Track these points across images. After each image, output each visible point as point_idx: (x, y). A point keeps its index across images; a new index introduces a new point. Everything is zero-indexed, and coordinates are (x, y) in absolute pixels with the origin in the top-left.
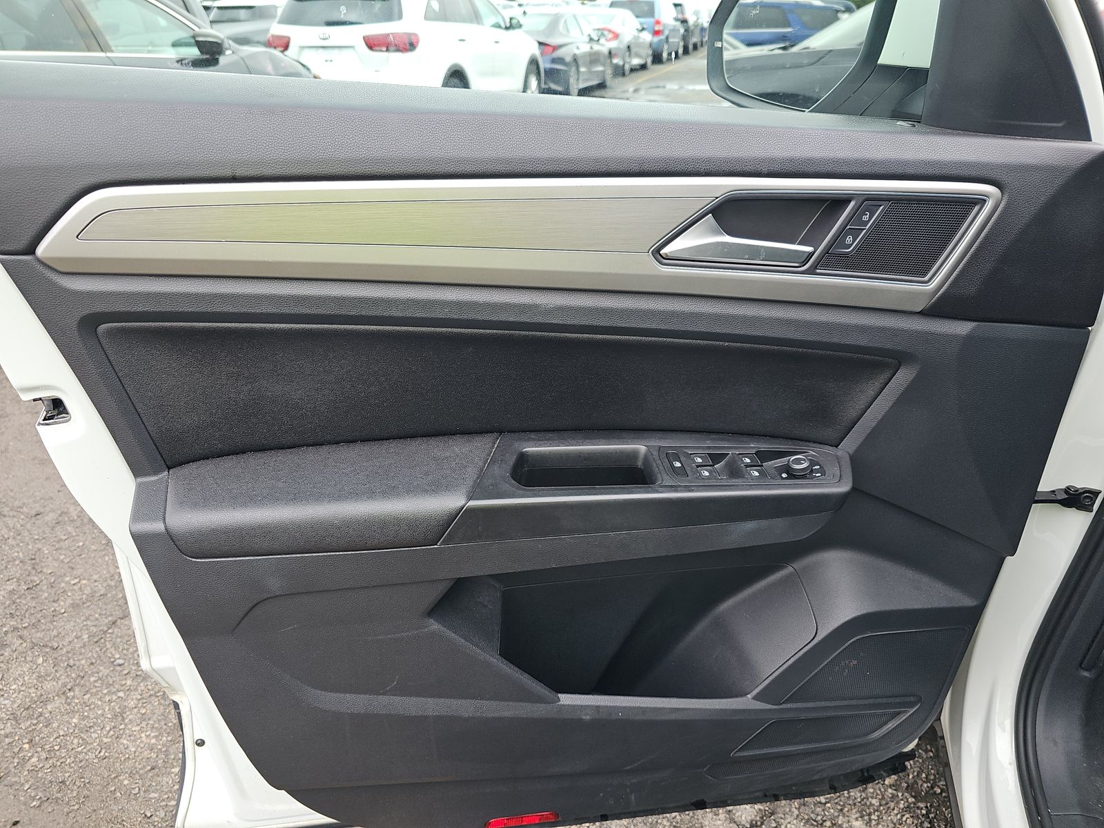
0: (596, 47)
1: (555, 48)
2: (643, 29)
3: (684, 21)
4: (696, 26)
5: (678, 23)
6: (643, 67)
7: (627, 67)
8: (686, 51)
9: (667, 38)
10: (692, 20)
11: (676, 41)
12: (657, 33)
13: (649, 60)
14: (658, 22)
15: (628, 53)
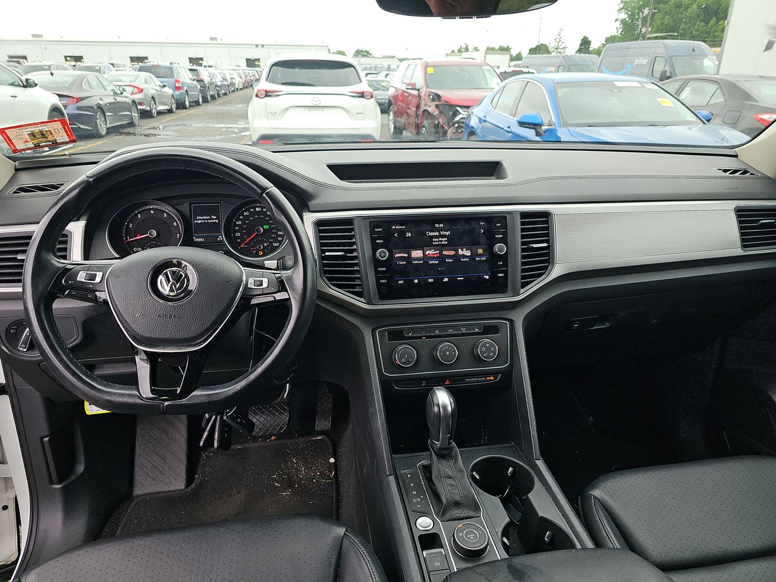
0: (119, 99)
1: (79, 100)
2: (165, 86)
3: (200, 81)
4: (211, 84)
5: (195, 82)
6: (170, 111)
7: (154, 111)
8: (205, 100)
9: (186, 91)
10: (207, 80)
11: (196, 94)
12: (178, 88)
13: (174, 106)
14: (177, 81)
15: (153, 102)
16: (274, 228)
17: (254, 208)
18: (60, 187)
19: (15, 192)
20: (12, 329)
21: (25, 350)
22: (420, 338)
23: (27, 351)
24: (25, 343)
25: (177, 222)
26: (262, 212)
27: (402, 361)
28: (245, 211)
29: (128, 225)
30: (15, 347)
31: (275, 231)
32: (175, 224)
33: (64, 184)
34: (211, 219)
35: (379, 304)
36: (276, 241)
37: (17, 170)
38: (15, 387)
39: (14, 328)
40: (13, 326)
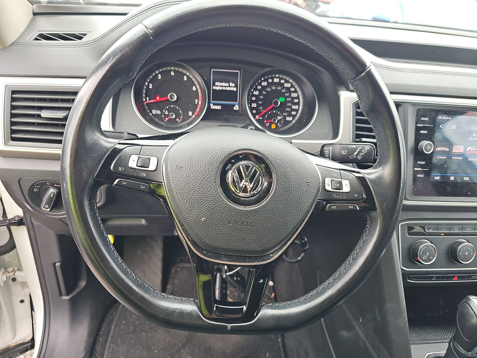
16: (289, 102)
17: (273, 78)
18: (83, 37)
19: (36, 39)
20: (35, 188)
21: (49, 210)
22: (439, 234)
23: (50, 210)
24: (48, 203)
25: (196, 87)
26: (279, 84)
27: (423, 258)
28: (264, 81)
29: (148, 85)
30: (39, 205)
31: (290, 104)
32: (194, 89)
33: (86, 34)
34: (229, 86)
35: (412, 199)
36: (290, 115)
37: (35, 14)
38: (32, 223)
39: (38, 188)
40: (36, 185)
